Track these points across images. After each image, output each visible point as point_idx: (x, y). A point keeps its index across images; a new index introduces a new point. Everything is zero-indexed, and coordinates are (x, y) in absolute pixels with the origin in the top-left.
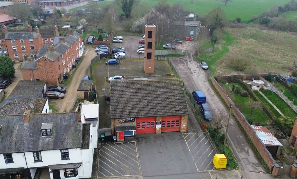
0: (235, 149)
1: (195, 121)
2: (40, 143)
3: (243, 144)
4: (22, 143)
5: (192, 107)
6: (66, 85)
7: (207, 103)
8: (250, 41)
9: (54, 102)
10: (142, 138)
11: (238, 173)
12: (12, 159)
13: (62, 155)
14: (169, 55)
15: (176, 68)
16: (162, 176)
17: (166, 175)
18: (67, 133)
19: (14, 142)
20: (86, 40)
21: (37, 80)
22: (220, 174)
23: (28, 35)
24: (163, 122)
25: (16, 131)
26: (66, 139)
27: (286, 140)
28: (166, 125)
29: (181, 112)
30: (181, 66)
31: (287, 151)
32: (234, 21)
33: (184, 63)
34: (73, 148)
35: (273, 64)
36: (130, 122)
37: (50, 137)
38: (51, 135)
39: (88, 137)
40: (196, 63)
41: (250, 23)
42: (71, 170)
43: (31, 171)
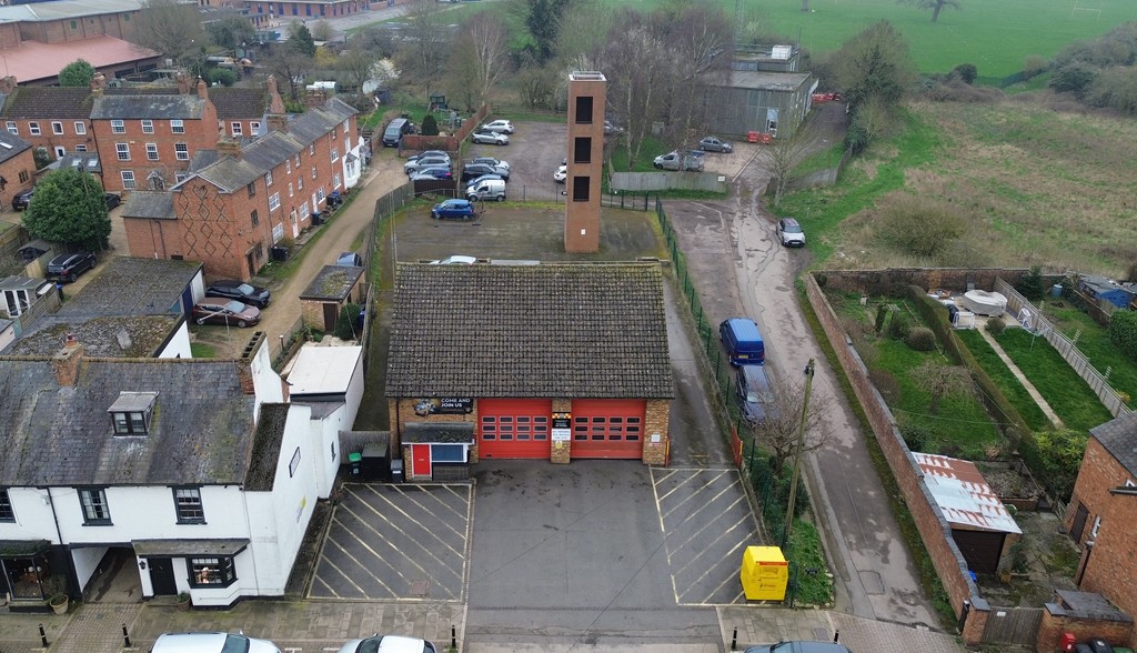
0: (838, 533)
1: (709, 426)
2: (104, 459)
3: (871, 521)
4: (45, 455)
5: (711, 376)
6: (276, 280)
7: (770, 363)
8: (1001, 151)
9: (219, 337)
10: (498, 473)
11: (830, 621)
12: (9, 508)
13: (178, 508)
14: (670, 190)
15: (683, 238)
16: (539, 609)
17: (556, 609)
18: (200, 430)
19: (17, 449)
20: (377, 130)
21: (174, 257)
22: (759, 618)
23: (170, 105)
24: (578, 420)
25: (28, 412)
26: (196, 450)
27: (1052, 517)
28: (589, 433)
29: (644, 386)
30: (706, 234)
31: (1050, 557)
32: (949, 77)
33: (718, 222)
34: (215, 484)
35: (1072, 237)
36: (456, 413)
37: (141, 442)
38: (146, 433)
39: (273, 449)
40: (764, 222)
41: (1014, 85)
42: (209, 561)
43: (76, 556)
